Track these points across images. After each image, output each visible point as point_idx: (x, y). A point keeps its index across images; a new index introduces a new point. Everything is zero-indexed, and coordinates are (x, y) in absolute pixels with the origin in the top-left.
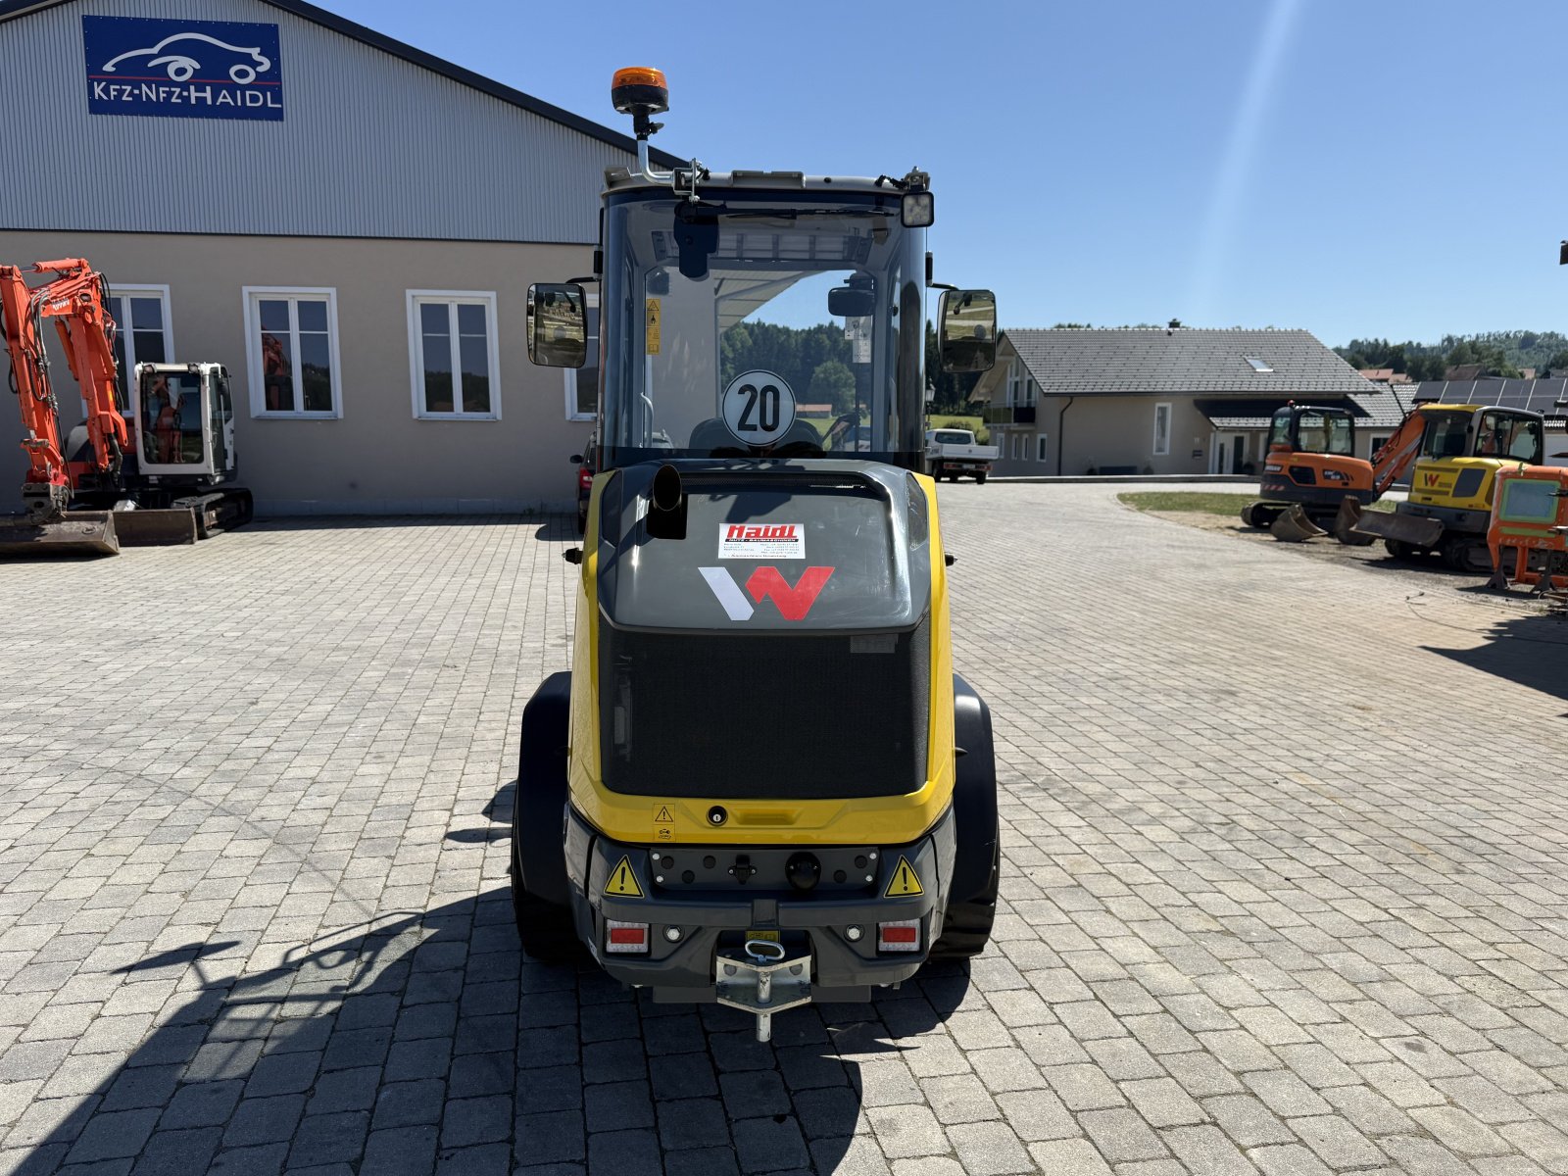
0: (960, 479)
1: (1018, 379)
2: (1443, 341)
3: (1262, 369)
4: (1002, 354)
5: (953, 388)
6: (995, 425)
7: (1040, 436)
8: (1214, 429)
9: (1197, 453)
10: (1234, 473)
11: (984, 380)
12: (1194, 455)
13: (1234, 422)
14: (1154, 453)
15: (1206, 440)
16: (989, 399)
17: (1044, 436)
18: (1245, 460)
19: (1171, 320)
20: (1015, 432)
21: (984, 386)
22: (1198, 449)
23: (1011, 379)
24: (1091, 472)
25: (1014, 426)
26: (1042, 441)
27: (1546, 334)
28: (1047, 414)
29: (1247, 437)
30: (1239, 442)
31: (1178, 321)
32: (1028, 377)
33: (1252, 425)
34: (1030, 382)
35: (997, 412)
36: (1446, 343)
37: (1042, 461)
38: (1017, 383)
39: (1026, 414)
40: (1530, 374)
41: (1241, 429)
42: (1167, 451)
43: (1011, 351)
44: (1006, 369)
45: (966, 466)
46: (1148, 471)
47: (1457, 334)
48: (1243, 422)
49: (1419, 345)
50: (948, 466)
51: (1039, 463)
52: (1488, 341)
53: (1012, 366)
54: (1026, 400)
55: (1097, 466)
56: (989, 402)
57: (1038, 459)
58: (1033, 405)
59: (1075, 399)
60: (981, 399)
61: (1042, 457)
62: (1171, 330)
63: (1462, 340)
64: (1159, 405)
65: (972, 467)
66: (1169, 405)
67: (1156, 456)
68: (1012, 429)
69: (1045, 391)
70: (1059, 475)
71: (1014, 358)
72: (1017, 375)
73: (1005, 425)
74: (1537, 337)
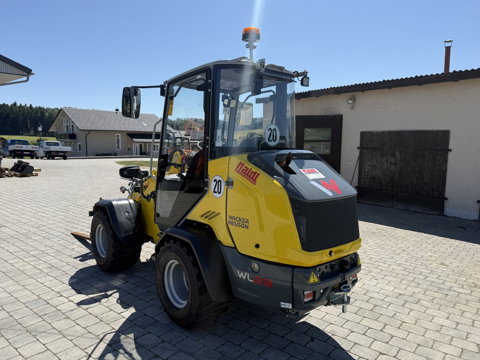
0: (55, 158)
1: (68, 124)
2: (177, 119)
3: (145, 125)
4: (61, 116)
5: (28, 126)
6: (61, 140)
7: (78, 144)
8: (134, 142)
9: (129, 149)
10: (140, 155)
11: (55, 124)
12: (129, 150)
13: (140, 140)
14: (117, 149)
15: (131, 145)
16: (57, 131)
17: (80, 143)
18: (143, 151)
19: (116, 109)
20: (69, 142)
21: (54, 127)
22: (129, 148)
23: (65, 125)
24: (97, 155)
25: (68, 140)
26: (79, 145)
27: (200, 119)
28: (81, 137)
29: (143, 144)
30: (141, 146)
31: (118, 109)
32: (72, 124)
33: (145, 141)
34: (73, 126)
35: (61, 135)
36: (178, 120)
37: (80, 152)
38: (67, 126)
39: (73, 136)
40: (198, 129)
41: (142, 142)
42: (120, 149)
43: (65, 114)
44: (63, 121)
45: (60, 154)
46: (115, 155)
47: (180, 118)
48: (142, 140)
49: (171, 120)
50: (53, 153)
51: (79, 152)
52: (187, 120)
53: (65, 120)
54: (72, 132)
55: (99, 153)
56: (56, 132)
57: (78, 151)
58: (74, 133)
59: (90, 132)
60: (54, 131)
61: (80, 150)
62: (117, 112)
63: (181, 119)
64: (116, 134)
65: (62, 154)
66: (120, 135)
67: (117, 150)
68: (68, 141)
69: (80, 129)
70: (87, 156)
71: (66, 117)
72: (67, 123)
73: (65, 140)
74: (198, 119)
